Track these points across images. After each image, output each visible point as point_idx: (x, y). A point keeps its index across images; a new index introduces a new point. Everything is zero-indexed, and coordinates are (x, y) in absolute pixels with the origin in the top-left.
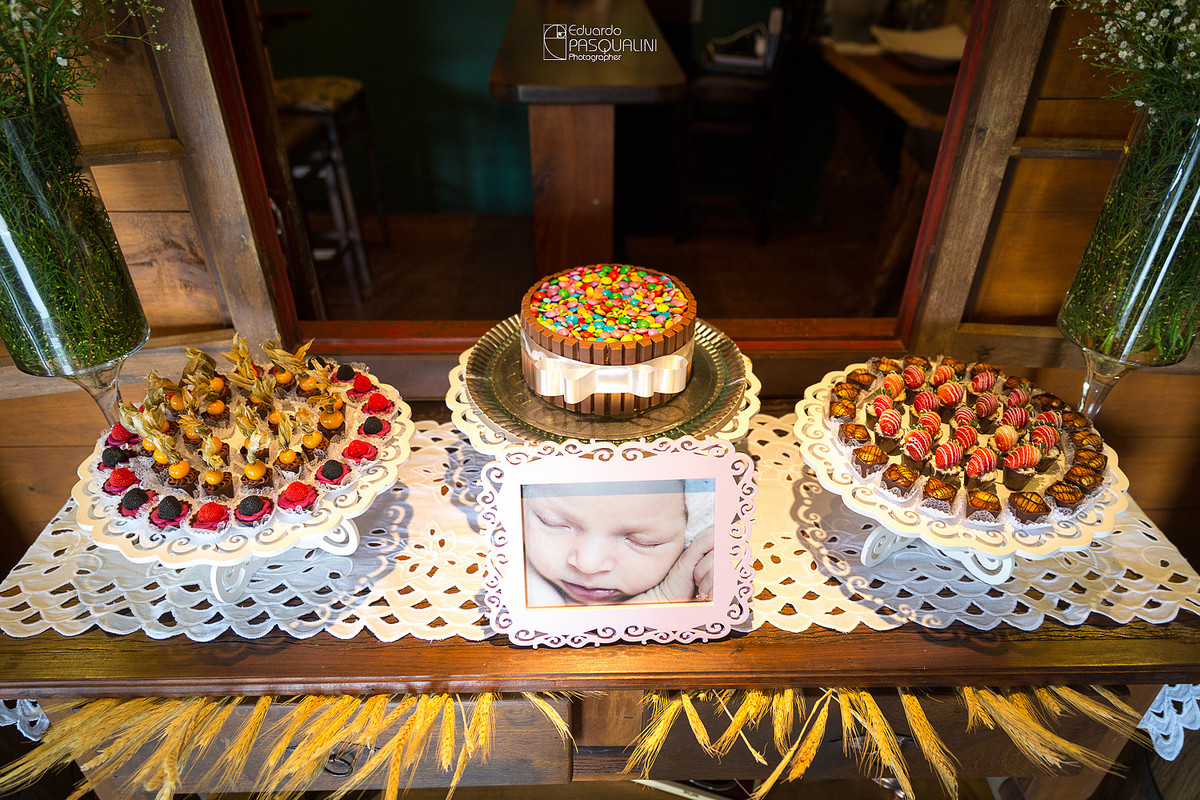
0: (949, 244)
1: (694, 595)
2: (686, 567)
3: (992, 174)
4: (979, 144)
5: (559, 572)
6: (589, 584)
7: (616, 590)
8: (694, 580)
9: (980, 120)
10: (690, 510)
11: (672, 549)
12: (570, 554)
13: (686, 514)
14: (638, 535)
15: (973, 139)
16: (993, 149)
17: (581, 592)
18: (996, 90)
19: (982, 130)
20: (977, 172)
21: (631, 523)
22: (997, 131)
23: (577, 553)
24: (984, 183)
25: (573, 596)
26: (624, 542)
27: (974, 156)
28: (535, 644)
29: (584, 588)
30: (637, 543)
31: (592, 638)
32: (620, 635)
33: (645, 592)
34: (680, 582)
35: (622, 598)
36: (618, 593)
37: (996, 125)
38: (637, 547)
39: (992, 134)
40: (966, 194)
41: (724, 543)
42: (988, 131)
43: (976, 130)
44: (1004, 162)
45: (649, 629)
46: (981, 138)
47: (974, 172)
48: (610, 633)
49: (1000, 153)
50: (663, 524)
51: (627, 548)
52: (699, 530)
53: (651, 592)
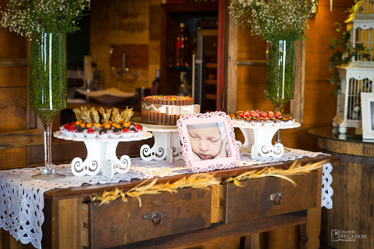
0: (229, 90)
1: (227, 156)
2: (224, 147)
3: (234, 70)
4: (230, 62)
5: (198, 151)
6: (205, 154)
7: (211, 155)
8: (226, 151)
9: (229, 55)
10: (220, 132)
11: (219, 143)
12: (199, 145)
14: (212, 139)
15: (229, 60)
16: (233, 63)
17: (204, 156)
18: (231, 47)
19: (230, 58)
20: (231, 69)
21: (210, 136)
22: (233, 58)
23: (200, 145)
24: (233, 72)
25: (202, 157)
26: (209, 141)
27: (230, 65)
28: (198, 171)
29: (204, 155)
30: (212, 141)
31: (210, 169)
32: (216, 168)
34: (223, 153)
35: (213, 158)
36: (211, 156)
37: (233, 56)
38: (212, 143)
39: (233, 59)
40: (230, 75)
41: (230, 139)
42: (232, 58)
43: (229, 58)
44: (236, 66)
45: (221, 165)
46: (230, 60)
47: (230, 69)
48: (213, 167)
49: (235, 64)
50: (216, 136)
51: (210, 143)
52: (224, 137)
53: (218, 155)
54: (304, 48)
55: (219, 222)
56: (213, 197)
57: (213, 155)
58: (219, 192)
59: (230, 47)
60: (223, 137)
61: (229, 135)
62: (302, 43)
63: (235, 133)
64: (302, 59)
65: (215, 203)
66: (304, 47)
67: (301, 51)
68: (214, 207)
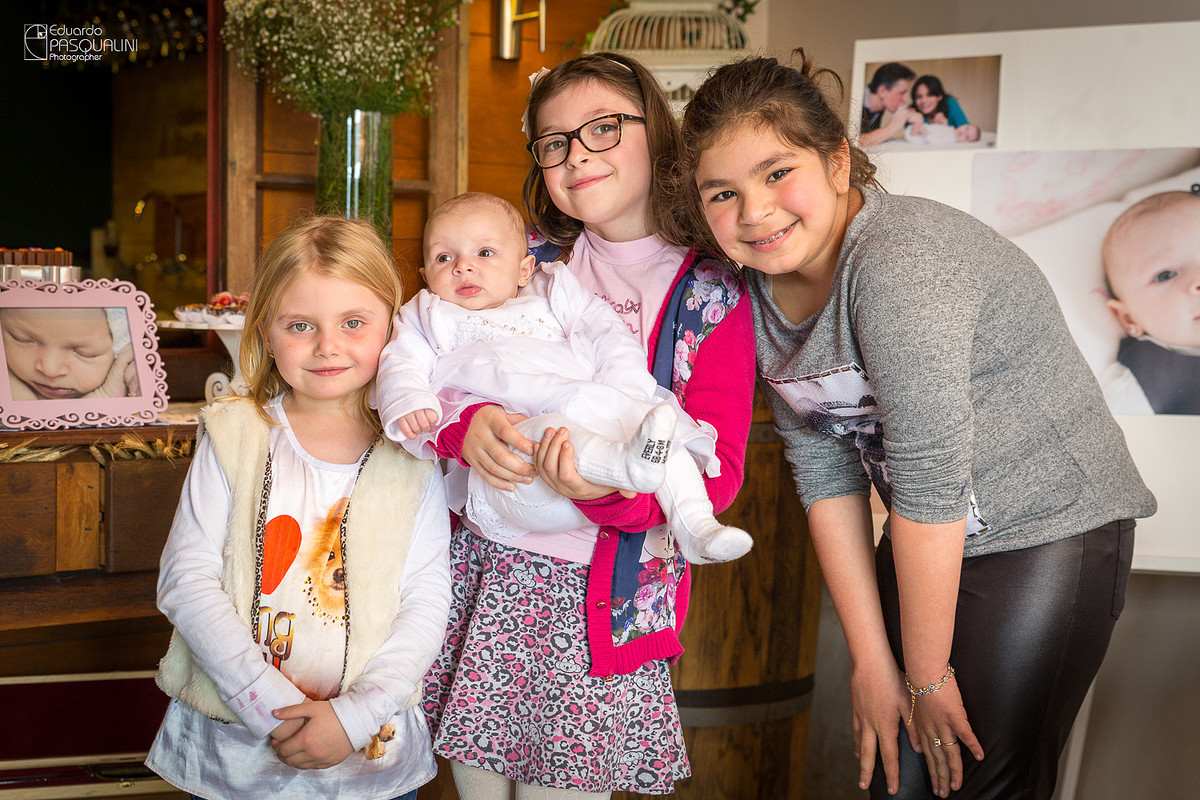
0: (231, 249)
1: (127, 393)
2: (118, 373)
3: (248, 197)
4: (234, 174)
5: (31, 376)
6: (53, 385)
7: (73, 389)
8: (125, 383)
9: (230, 158)
10: (113, 331)
11: (105, 359)
12: (36, 362)
13: (111, 335)
14: (81, 349)
15: (230, 170)
16: (244, 177)
17: (48, 390)
18: (236, 137)
19: (234, 164)
20: (237, 194)
21: (76, 340)
22: (243, 164)
23: (41, 361)
24: (244, 202)
25: (41, 392)
26: (72, 353)
27: (233, 182)
28: (21, 426)
29: (48, 387)
30: (82, 355)
31: (62, 423)
32: (82, 421)
33: (93, 391)
34: (115, 383)
35: (78, 395)
36: (73, 392)
37: (242, 159)
38: (82, 358)
39: (241, 166)
40: (234, 210)
41: (141, 353)
42: (238, 164)
43: (229, 164)
44: (253, 186)
45: (101, 416)
46: (234, 169)
47: (235, 193)
48: (74, 418)
49: (249, 180)
50: (97, 341)
51: (76, 359)
52: (122, 346)
53: (97, 391)
54: (463, 147)
55: (99, 568)
56: (79, 499)
57: (80, 389)
58: (97, 488)
59: (232, 135)
60: (120, 345)
61: (138, 340)
62: (457, 134)
63: (158, 338)
64: (456, 176)
65: (85, 515)
66: (463, 143)
67: (453, 155)
68: (80, 525)
